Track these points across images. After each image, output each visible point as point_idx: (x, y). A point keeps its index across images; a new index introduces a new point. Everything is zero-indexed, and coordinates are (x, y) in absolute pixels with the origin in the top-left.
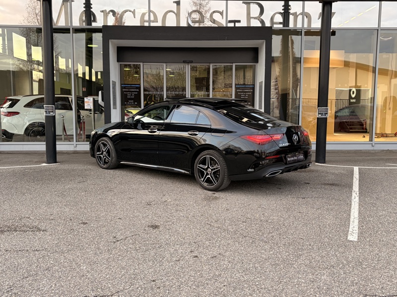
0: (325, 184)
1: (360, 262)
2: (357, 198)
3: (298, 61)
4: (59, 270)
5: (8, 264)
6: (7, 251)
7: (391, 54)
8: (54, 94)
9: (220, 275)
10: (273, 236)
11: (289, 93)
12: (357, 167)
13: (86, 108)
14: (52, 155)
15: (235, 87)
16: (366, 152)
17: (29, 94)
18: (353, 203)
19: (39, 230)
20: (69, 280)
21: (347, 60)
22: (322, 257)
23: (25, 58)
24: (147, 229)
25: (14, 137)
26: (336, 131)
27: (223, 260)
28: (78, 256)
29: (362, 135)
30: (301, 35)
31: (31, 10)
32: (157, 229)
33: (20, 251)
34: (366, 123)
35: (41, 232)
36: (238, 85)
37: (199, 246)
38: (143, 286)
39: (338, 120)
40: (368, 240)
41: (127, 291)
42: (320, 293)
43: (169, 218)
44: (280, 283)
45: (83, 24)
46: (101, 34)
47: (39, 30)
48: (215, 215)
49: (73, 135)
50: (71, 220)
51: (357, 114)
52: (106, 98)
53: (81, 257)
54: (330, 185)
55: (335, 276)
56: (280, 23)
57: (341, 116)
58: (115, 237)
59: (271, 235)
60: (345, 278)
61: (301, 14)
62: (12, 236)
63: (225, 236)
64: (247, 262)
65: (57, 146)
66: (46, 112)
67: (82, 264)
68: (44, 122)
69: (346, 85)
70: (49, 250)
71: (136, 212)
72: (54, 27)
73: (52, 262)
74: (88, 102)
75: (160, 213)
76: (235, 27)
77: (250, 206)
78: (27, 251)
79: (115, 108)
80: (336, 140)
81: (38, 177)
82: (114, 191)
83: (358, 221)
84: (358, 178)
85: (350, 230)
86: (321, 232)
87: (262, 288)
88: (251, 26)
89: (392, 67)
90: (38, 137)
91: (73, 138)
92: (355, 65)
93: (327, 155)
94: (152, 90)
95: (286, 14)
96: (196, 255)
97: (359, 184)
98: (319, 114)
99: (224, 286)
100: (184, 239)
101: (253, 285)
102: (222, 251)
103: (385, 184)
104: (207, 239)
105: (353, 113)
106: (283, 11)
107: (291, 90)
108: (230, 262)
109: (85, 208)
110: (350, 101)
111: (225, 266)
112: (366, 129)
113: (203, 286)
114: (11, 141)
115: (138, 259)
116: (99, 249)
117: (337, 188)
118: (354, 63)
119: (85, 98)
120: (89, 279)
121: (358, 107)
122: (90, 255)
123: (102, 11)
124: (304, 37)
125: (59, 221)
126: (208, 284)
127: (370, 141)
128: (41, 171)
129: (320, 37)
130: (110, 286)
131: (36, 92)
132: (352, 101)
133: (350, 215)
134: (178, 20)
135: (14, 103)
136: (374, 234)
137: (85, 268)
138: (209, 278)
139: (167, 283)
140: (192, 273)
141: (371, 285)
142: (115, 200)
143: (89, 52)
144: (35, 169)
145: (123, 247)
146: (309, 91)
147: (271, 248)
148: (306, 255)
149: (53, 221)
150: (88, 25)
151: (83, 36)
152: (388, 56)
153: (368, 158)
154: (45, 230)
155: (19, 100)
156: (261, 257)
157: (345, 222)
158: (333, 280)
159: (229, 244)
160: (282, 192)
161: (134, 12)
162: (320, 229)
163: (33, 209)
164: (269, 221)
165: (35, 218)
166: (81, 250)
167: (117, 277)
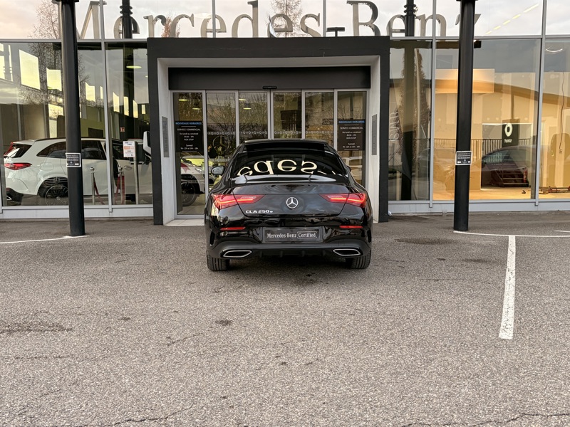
0: (467, 260)
1: (516, 369)
2: (513, 280)
3: (427, 85)
4: (92, 384)
5: (20, 376)
6: (17, 358)
7: (561, 73)
8: (80, 137)
9: (318, 388)
10: (392, 334)
11: (415, 132)
12: (514, 236)
13: (125, 156)
14: (78, 224)
15: (338, 123)
16: (527, 215)
17: (43, 138)
18: (507, 287)
19: (62, 329)
20: (106, 398)
21: (498, 82)
22: (462, 362)
23: (37, 86)
24: (214, 325)
25: (23, 200)
26: (483, 185)
27: (322, 368)
28: (118, 364)
29: (521, 190)
30: (432, 48)
31: (45, 17)
32: (228, 326)
33: (36, 358)
34: (526, 172)
35: (66, 332)
36: (343, 120)
37: (287, 348)
38: (209, 405)
39: (487, 169)
40: (528, 337)
41: (187, 411)
43: (245, 311)
44: (403, 399)
45: (119, 37)
46: (145, 51)
47: (57, 46)
48: (311, 305)
49: (107, 195)
50: (106, 314)
51: (514, 160)
52: (154, 142)
53: (122, 366)
54: (475, 261)
55: (480, 389)
56: (402, 31)
57: (490, 164)
58: (169, 338)
59: (389, 332)
60: (494, 391)
61: (432, 17)
62: (25, 337)
63: (325, 334)
64: (356, 371)
65: (85, 210)
66: (69, 162)
67: (123, 376)
68: (67, 177)
69: (497, 119)
70: (77, 356)
71: (198, 302)
72: (78, 41)
73: (81, 373)
74: (128, 148)
75: (232, 303)
76: (336, 37)
78: (46, 358)
79: (167, 155)
80: (483, 198)
81: (58, 255)
82: (166, 274)
83: (513, 311)
84: (515, 252)
85: (503, 324)
86: (460, 327)
87: (377, 406)
88: (360, 35)
89: (563, 92)
90: (58, 198)
91: (107, 200)
92: (510, 90)
93: (470, 219)
94: (220, 129)
95: (409, 17)
96: (283, 361)
97: (516, 260)
98: (458, 160)
99: (324, 403)
100: (267, 339)
101: (364, 402)
102: (320, 356)
103: (553, 259)
104: (299, 339)
105: (507, 159)
106: (405, 14)
107: (418, 127)
108: (331, 370)
109: (126, 298)
110: (503, 141)
111: (324, 375)
112: (527, 182)
113: (294, 403)
114: (20, 205)
115: (202, 368)
116: (146, 354)
117: (484, 266)
118: (508, 86)
119: (124, 142)
120: (133, 396)
121: (515, 149)
122: (135, 363)
123: (147, 18)
124: (436, 51)
125: (90, 316)
126: (300, 401)
127: (532, 198)
128: (63, 246)
129: (458, 50)
130: (163, 405)
131: (53, 134)
132: (506, 141)
133: (502, 304)
134: (255, 29)
135: (23, 150)
136: (536, 329)
137: (127, 380)
138: (303, 392)
139: (244, 401)
140: (279, 386)
141: (531, 401)
142: (168, 286)
143: (129, 76)
144: (54, 244)
145: (181, 352)
146: (443, 128)
147: (389, 351)
148: (439, 359)
149: (81, 317)
150: (126, 37)
151: (120, 53)
152: (557, 76)
153: (530, 222)
154: (71, 329)
155: (30, 146)
156: (376, 363)
157: (495, 314)
158: (478, 394)
159: (330, 345)
160: (406, 272)
161: (192, 19)
162: (460, 323)
163: (53, 299)
164: (388, 313)
165: (57, 313)
166: (121, 356)
167: (172, 392)
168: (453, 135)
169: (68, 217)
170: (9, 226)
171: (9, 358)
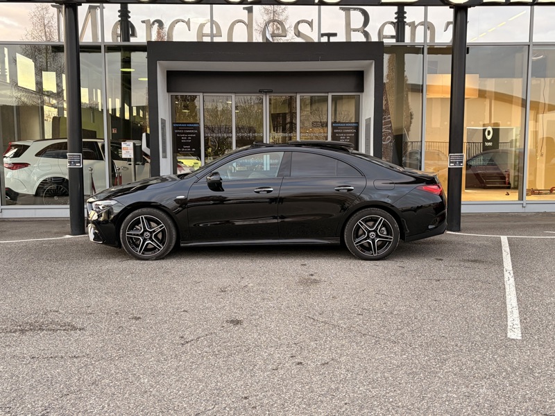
0: (464, 261)
1: (530, 369)
2: (512, 280)
3: (419, 89)
4: (111, 384)
5: (37, 376)
6: (33, 358)
7: (542, 79)
8: (81, 138)
9: (338, 389)
10: (403, 334)
12: (506, 237)
13: (123, 156)
14: (79, 223)
15: (332, 126)
16: (515, 215)
17: (39, 139)
18: (507, 286)
19: (74, 328)
20: (127, 398)
21: (482, 88)
22: (476, 362)
23: (33, 87)
24: (225, 325)
25: (18, 199)
26: (468, 187)
27: (338, 368)
28: (135, 364)
29: (505, 191)
30: (423, 53)
31: (38, 20)
32: (239, 326)
33: (51, 357)
34: (509, 175)
35: (78, 331)
37: (301, 348)
38: (232, 406)
39: (470, 172)
40: (536, 337)
41: (210, 412)
42: (481, 412)
43: (254, 310)
44: (423, 399)
45: (117, 40)
46: (145, 54)
48: (318, 304)
50: (117, 313)
51: (497, 163)
52: (153, 142)
53: (139, 366)
54: (472, 261)
55: (498, 389)
56: (392, 37)
57: (475, 166)
58: (182, 337)
59: (400, 332)
60: (512, 392)
61: (421, 24)
62: (38, 337)
63: (336, 334)
64: (372, 371)
66: (70, 162)
67: (141, 376)
69: (481, 123)
70: (92, 356)
71: (206, 302)
73: (99, 373)
74: (126, 149)
75: (239, 303)
76: (329, 42)
77: (365, 292)
78: (62, 357)
79: (165, 157)
80: (473, 200)
81: (61, 254)
82: (171, 273)
83: (517, 311)
84: (509, 252)
85: (509, 323)
86: (468, 327)
87: (398, 407)
88: (352, 41)
89: (545, 98)
90: (56, 198)
93: (462, 220)
95: (400, 24)
96: (299, 361)
97: (512, 261)
98: (451, 162)
99: (346, 404)
100: (279, 339)
101: (385, 402)
102: (335, 356)
103: (548, 259)
104: (311, 339)
105: (491, 161)
106: (396, 20)
108: (348, 371)
109: (134, 297)
110: (484, 144)
111: (342, 376)
112: (509, 183)
113: (315, 404)
114: (15, 204)
115: (219, 367)
116: (162, 353)
117: (481, 266)
118: (492, 92)
119: (122, 143)
120: (154, 396)
121: (497, 153)
122: (151, 363)
123: (143, 22)
124: (427, 56)
125: (101, 315)
126: (322, 402)
127: (519, 199)
128: (65, 246)
129: (451, 55)
130: (185, 405)
131: (48, 134)
132: (487, 144)
133: (505, 303)
134: (250, 34)
135: (22, 150)
136: (543, 329)
137: (146, 380)
138: (323, 393)
139: (266, 401)
140: (298, 386)
141: (550, 401)
142: (175, 286)
143: (126, 80)
144: (55, 243)
145: (196, 351)
147: (402, 351)
148: (453, 359)
149: (92, 316)
150: (124, 40)
151: (118, 56)
152: (539, 82)
153: (519, 223)
154: (83, 329)
155: (28, 147)
156: (391, 363)
157: (500, 313)
158: (497, 394)
159: (343, 345)
160: (406, 272)
161: (188, 23)
162: (468, 323)
163: (61, 299)
164: (395, 313)
165: (66, 312)
166: (137, 356)
167: (193, 393)
168: (446, 138)
169: (69, 216)
170: (8, 225)
171: (24, 357)
